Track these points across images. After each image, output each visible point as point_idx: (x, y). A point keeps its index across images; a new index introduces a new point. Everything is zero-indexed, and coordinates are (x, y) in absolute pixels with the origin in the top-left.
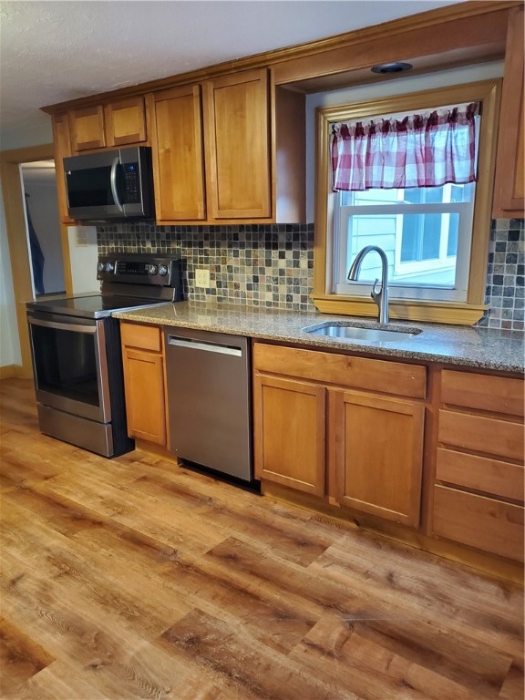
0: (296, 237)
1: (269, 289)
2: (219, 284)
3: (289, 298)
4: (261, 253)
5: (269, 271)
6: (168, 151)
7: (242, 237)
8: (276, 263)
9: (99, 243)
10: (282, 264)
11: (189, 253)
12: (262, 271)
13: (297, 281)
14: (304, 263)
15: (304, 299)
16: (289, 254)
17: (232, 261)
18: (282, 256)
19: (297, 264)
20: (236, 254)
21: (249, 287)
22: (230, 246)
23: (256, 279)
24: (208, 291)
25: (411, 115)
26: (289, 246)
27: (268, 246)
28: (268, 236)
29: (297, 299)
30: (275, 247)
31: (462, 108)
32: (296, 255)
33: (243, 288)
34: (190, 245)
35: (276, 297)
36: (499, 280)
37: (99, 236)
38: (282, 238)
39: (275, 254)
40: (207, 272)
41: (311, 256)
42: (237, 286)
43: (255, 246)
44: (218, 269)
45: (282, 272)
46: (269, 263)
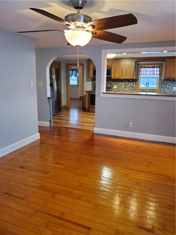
0: (133, 81)
1: (128, 88)
2: (118, 88)
3: (132, 89)
4: (127, 83)
5: (128, 86)
6: (115, 68)
7: (123, 80)
8: (130, 84)
9: (92, 81)
10: (131, 84)
11: (113, 83)
12: (127, 85)
13: (133, 87)
14: (134, 84)
15: (134, 89)
16: (132, 83)
17: (121, 84)
18: (131, 83)
19: (133, 84)
20: (122, 83)
21: (124, 88)
22: (121, 82)
23: (126, 87)
24: (116, 89)
25: (152, 66)
26: (132, 82)
27: (128, 82)
28: (128, 81)
29: (133, 89)
30: (130, 82)
31: (158, 66)
32: (133, 83)
33: (123, 88)
34: (113, 82)
35: (129, 89)
36: (162, 86)
37: (92, 80)
38: (131, 81)
39: (129, 83)
40: (116, 86)
41: (136, 83)
42: (122, 88)
43: (126, 82)
44: (118, 85)
45: (131, 86)
46: (128, 84)
